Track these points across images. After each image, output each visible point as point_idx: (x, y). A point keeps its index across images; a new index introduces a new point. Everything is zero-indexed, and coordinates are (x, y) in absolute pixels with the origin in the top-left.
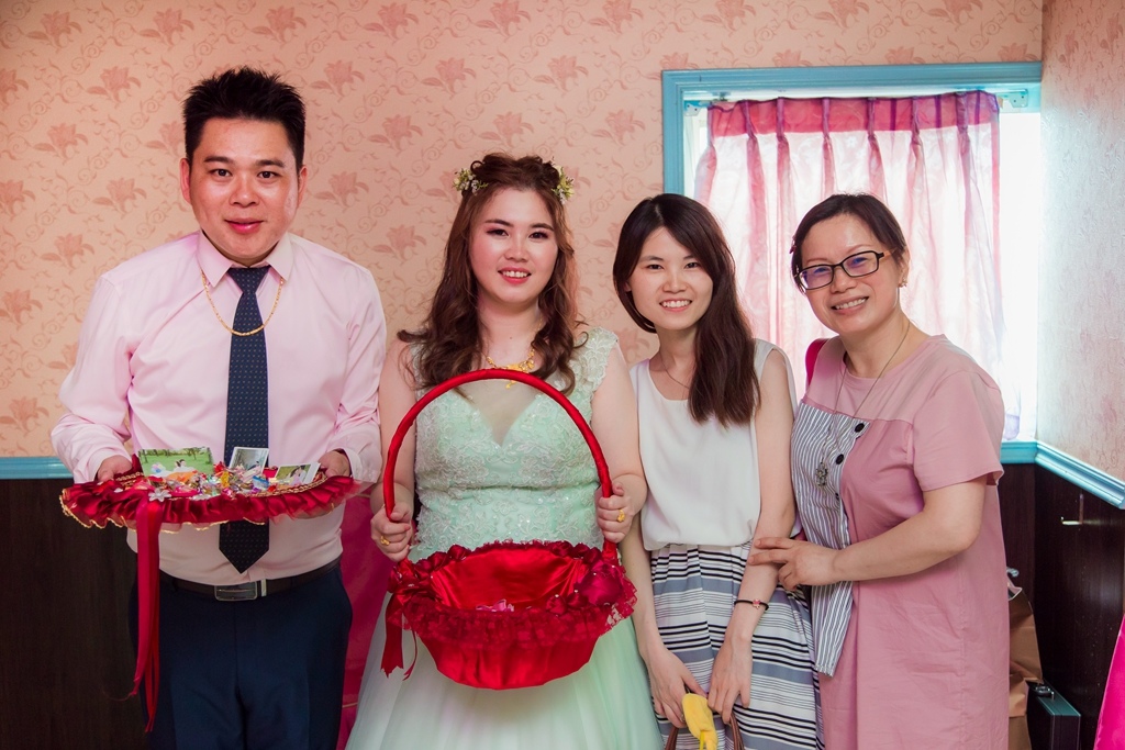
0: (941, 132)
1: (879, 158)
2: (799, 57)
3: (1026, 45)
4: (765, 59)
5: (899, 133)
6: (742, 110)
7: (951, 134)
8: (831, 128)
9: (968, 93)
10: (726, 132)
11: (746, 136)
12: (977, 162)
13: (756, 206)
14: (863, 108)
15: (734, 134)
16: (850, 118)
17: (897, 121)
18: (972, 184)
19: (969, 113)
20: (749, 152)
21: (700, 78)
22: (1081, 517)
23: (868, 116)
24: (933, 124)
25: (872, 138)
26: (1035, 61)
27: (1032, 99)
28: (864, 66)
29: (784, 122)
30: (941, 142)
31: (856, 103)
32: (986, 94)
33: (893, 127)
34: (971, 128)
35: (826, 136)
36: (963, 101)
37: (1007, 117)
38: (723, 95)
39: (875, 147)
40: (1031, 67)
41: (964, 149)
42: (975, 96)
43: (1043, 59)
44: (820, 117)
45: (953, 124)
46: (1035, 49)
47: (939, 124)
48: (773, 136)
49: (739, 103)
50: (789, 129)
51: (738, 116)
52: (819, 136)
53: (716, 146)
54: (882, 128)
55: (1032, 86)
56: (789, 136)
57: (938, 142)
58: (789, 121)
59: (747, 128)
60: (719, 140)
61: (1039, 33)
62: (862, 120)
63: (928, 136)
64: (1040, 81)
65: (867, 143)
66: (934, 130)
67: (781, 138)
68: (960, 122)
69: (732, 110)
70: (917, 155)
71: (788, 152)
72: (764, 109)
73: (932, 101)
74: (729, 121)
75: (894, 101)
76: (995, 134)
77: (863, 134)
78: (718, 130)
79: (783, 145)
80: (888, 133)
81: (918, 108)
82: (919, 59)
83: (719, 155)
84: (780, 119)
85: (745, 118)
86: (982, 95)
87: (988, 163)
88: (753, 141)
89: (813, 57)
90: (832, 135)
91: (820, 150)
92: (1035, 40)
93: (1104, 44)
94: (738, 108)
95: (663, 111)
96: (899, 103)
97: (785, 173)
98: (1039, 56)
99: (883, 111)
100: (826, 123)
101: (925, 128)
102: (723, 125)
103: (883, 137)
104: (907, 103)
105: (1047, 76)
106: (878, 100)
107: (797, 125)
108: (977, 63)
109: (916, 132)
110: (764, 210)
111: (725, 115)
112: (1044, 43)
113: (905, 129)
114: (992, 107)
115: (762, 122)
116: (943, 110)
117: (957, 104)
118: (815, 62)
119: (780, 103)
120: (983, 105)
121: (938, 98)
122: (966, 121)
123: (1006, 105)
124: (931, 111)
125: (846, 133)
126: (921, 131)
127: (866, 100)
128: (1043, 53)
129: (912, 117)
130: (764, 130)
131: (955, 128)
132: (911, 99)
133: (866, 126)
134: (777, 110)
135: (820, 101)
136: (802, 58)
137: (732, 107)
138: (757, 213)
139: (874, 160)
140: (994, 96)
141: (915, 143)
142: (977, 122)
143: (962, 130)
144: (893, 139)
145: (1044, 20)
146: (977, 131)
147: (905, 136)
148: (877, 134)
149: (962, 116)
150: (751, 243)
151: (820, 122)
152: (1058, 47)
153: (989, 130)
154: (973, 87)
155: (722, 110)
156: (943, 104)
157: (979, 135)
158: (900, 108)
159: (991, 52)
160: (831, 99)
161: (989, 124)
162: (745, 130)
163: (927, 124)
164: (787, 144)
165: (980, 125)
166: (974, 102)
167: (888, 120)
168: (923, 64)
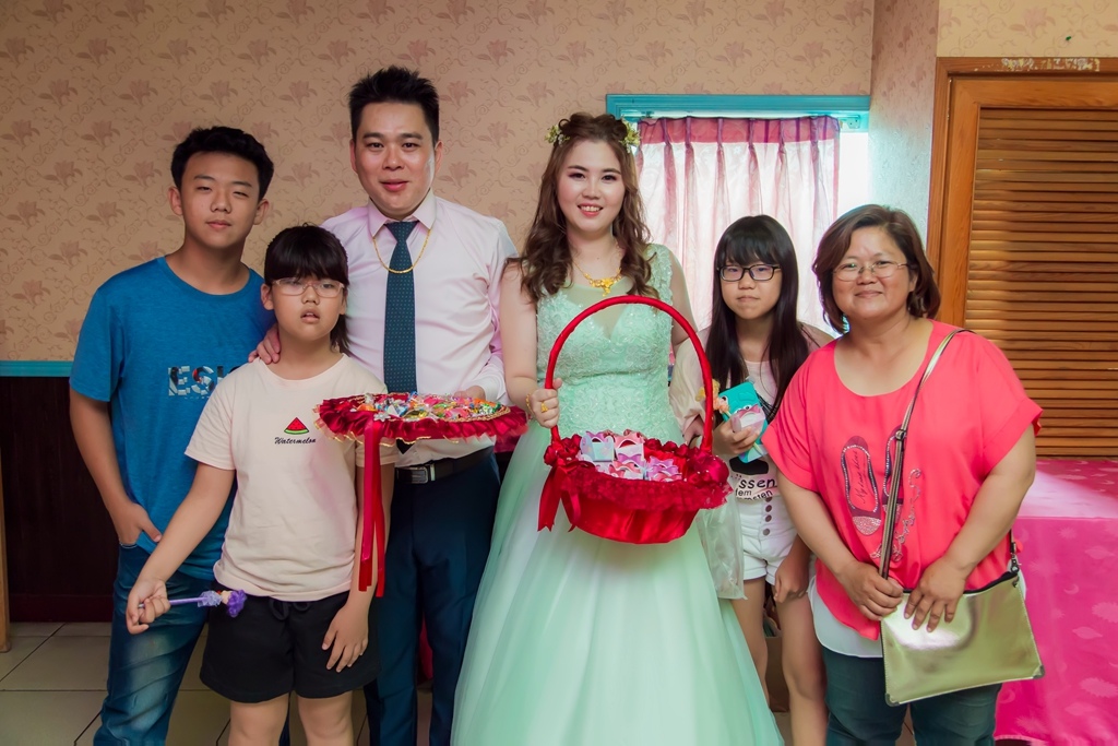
0: (799, 145)
1: (756, 162)
2: (702, 88)
3: (860, 84)
4: (679, 89)
5: (770, 145)
6: (662, 125)
7: (806, 146)
8: (723, 140)
9: (819, 117)
10: (650, 141)
11: (664, 144)
12: (823, 167)
13: (670, 193)
14: (746, 126)
15: (656, 142)
16: (738, 132)
17: (769, 135)
18: (820, 183)
19: (819, 132)
20: (665, 155)
21: (633, 101)
23: (749, 132)
24: (794, 139)
25: (751, 147)
26: (866, 95)
27: (863, 123)
28: (747, 96)
29: (690, 134)
30: (799, 151)
31: (741, 122)
32: (832, 118)
33: (766, 141)
34: (820, 143)
35: (720, 146)
36: (815, 123)
37: (845, 135)
38: (649, 113)
39: (753, 154)
40: (865, 101)
41: (815, 157)
42: (824, 119)
43: (871, 94)
44: (716, 132)
45: (807, 139)
46: (866, 88)
47: (798, 139)
48: (683, 144)
49: (660, 119)
50: (694, 139)
51: (659, 129)
52: (715, 145)
53: (643, 150)
54: (759, 141)
55: (862, 113)
56: (694, 145)
57: (798, 152)
58: (694, 134)
59: (665, 138)
60: (645, 146)
61: (869, 75)
62: (745, 134)
63: (790, 147)
64: (869, 109)
65: (748, 151)
66: (794, 143)
67: (688, 145)
68: (812, 137)
69: (654, 124)
70: (782, 160)
71: (693, 156)
72: (677, 124)
73: (794, 122)
74: (652, 132)
75: (767, 121)
76: (837, 147)
77: (745, 145)
78: (645, 138)
79: (690, 151)
80: (763, 144)
81: (784, 126)
82: (785, 92)
83: (645, 156)
84: (688, 132)
85: (664, 131)
86: (828, 119)
87: (831, 168)
88: (669, 148)
89: (712, 88)
90: (724, 144)
91: (716, 155)
92: (866, 80)
93: (913, 84)
94: (659, 123)
96: (771, 123)
97: (691, 171)
98: (869, 93)
99: (759, 129)
100: (720, 136)
101: (788, 142)
102: (648, 136)
103: (759, 147)
104: (776, 123)
105: (873, 107)
106: (757, 120)
107: (700, 137)
108: (825, 96)
109: (782, 144)
110: (675, 197)
111: (650, 128)
112: (872, 83)
113: (775, 142)
114: (835, 127)
115: (675, 134)
116: (801, 128)
117: (811, 124)
118: (714, 92)
119: (689, 120)
120: (829, 126)
121: (798, 120)
122: (817, 137)
123: (845, 126)
124: (793, 129)
125: (734, 144)
126: (786, 144)
127: (748, 120)
128: (872, 90)
129: (779, 133)
130: (677, 140)
131: (809, 142)
132: (779, 121)
133: (748, 139)
134: (686, 126)
135: (716, 119)
136: (705, 88)
137: (655, 122)
138: (670, 198)
139: (753, 163)
140: (837, 120)
141: (781, 152)
142: (825, 138)
143: (814, 144)
144: (766, 148)
145: (873, 65)
146: (824, 144)
147: (774, 147)
148: (755, 145)
149: (814, 134)
150: (666, 220)
151: (715, 135)
152: (882, 86)
153: (833, 144)
154: (822, 112)
155: (648, 124)
156: (801, 124)
157: (825, 147)
158: (772, 126)
159: (836, 88)
160: (724, 118)
161: (833, 140)
162: (663, 139)
163: (790, 140)
164: (692, 150)
165: (827, 141)
166: (823, 123)
167: (763, 135)
168: (788, 95)
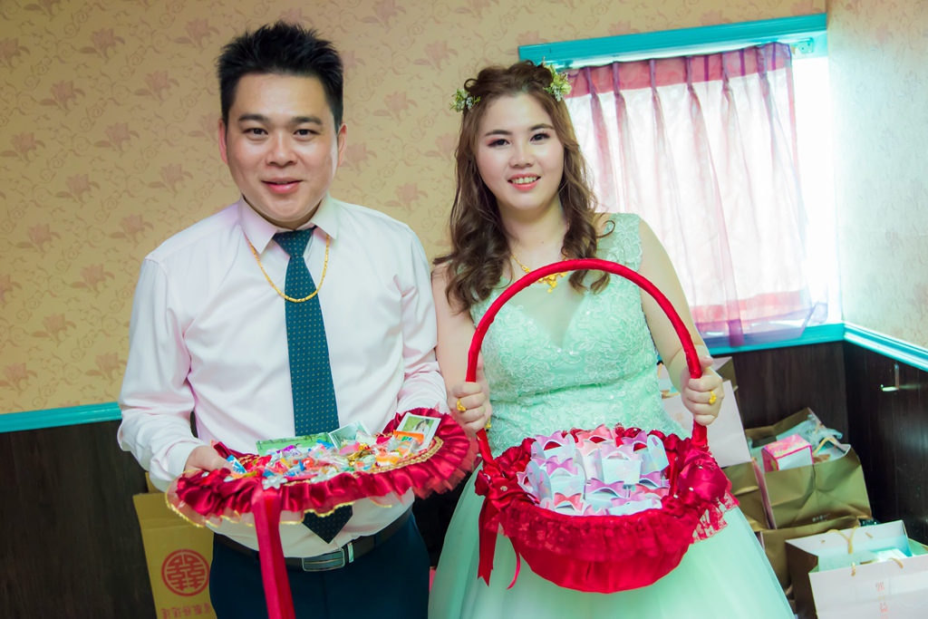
0: (746, 79)
1: (698, 104)
2: (629, 26)
4: (601, 31)
5: (711, 83)
6: (585, 75)
7: (753, 79)
8: (659, 84)
9: (766, 45)
10: (572, 95)
11: (589, 96)
12: (776, 101)
13: (603, 152)
14: (682, 65)
15: (579, 95)
16: (672, 74)
17: (710, 73)
19: (768, 62)
20: (593, 109)
21: (550, 51)
22: (897, 382)
23: (686, 71)
24: (739, 73)
25: (691, 88)
26: (820, 14)
27: (817, 46)
28: (682, 30)
29: (619, 82)
30: (746, 87)
31: (677, 61)
32: (781, 44)
33: (707, 78)
34: (770, 74)
35: (655, 91)
36: (762, 52)
37: (798, 62)
38: (568, 63)
39: (694, 96)
41: (766, 92)
42: (771, 47)
43: (827, 11)
44: (648, 75)
45: (754, 72)
47: (743, 72)
48: (611, 94)
49: (583, 69)
50: (623, 87)
51: (581, 80)
52: (648, 90)
54: (698, 80)
55: (817, 35)
56: (624, 93)
57: (745, 87)
58: (623, 81)
62: (681, 74)
63: (735, 83)
64: (825, 29)
65: (687, 92)
66: (740, 78)
67: (618, 95)
68: (760, 69)
69: (576, 76)
70: (728, 99)
71: (624, 106)
72: (603, 72)
73: (738, 54)
74: (575, 85)
75: (706, 57)
76: (790, 76)
77: (685, 86)
79: (620, 101)
80: (703, 84)
81: (727, 62)
82: (727, 20)
84: (616, 80)
85: (588, 82)
86: (777, 46)
87: (785, 101)
88: (596, 100)
89: (641, 26)
90: (658, 89)
91: (650, 102)
94: (581, 74)
96: (710, 58)
97: (624, 124)
98: (823, 8)
99: (697, 67)
100: (653, 79)
101: (733, 77)
103: (699, 87)
104: (716, 57)
105: (833, 24)
106: (694, 57)
107: (630, 84)
108: (773, 19)
109: (726, 80)
110: (609, 155)
111: (572, 80)
113: (717, 79)
114: (786, 54)
115: (601, 84)
116: (746, 61)
117: (757, 54)
118: (643, 29)
119: (615, 66)
120: (778, 54)
121: (742, 51)
122: (765, 68)
123: (797, 51)
124: (736, 63)
125: (670, 87)
126: (731, 80)
127: (684, 58)
128: (827, 5)
129: (722, 69)
130: (603, 91)
131: (756, 75)
132: (720, 55)
133: (686, 79)
134: (613, 73)
135: (647, 62)
136: (632, 27)
137: (576, 73)
138: (604, 158)
139: (694, 107)
140: (788, 45)
141: (726, 90)
142: (774, 68)
143: (763, 76)
144: (707, 88)
146: (775, 75)
147: (717, 85)
148: (695, 85)
149: (762, 65)
151: (647, 80)
153: (784, 74)
154: (768, 39)
156: (746, 56)
157: (776, 78)
158: (712, 62)
159: (785, 9)
160: (656, 60)
161: (784, 69)
162: (588, 91)
163: (735, 74)
164: (623, 99)
165: (777, 71)
166: (771, 52)
167: (702, 73)
168: (730, 24)
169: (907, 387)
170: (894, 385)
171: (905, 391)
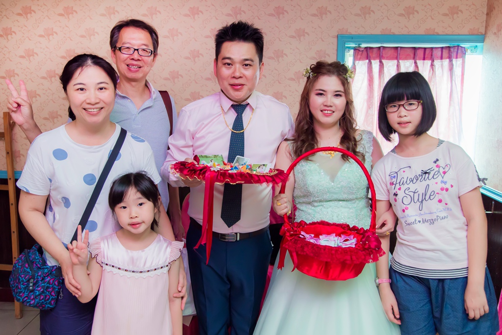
0: (442, 62)
2: (390, 31)
3: (479, 28)
4: (377, 31)
5: (426, 61)
6: (367, 51)
7: (446, 62)
8: (400, 59)
9: (454, 46)
10: (360, 60)
11: (367, 61)
12: (456, 73)
13: (370, 88)
14: (413, 51)
15: (363, 60)
16: (408, 55)
17: (426, 56)
18: (453, 82)
19: (454, 55)
20: (368, 67)
21: (352, 38)
22: (492, 210)
23: (415, 55)
24: (440, 58)
25: (416, 63)
26: (482, 35)
27: (479, 49)
28: (415, 35)
29: (382, 56)
30: (442, 65)
31: (411, 49)
32: (461, 47)
33: (424, 59)
34: (454, 61)
35: (398, 62)
36: (452, 50)
37: (469, 56)
38: (359, 45)
39: (416, 66)
40: (481, 37)
41: (451, 68)
42: (457, 48)
43: (485, 34)
44: (396, 54)
45: (447, 59)
46: (483, 30)
47: (442, 58)
48: (378, 61)
49: (366, 48)
50: (384, 59)
51: (365, 53)
52: (395, 62)
53: (356, 64)
54: (420, 59)
55: (478, 44)
56: (384, 61)
57: (441, 65)
58: (384, 56)
59: (368, 57)
60: (357, 62)
61: (484, 24)
62: (412, 55)
63: (437, 63)
64: (483, 42)
65: (413, 65)
66: (440, 61)
67: (381, 62)
68: (450, 58)
69: (363, 51)
70: (433, 70)
71: (383, 67)
72: (375, 50)
73: (440, 49)
74: (361, 55)
75: (425, 49)
76: (463, 63)
77: (412, 61)
78: (357, 58)
79: (381, 65)
80: (422, 61)
81: (435, 52)
82: (437, 33)
83: (357, 68)
84: (381, 55)
85: (368, 54)
86: (459, 47)
87: (460, 74)
88: (370, 63)
89: (396, 31)
90: (400, 61)
91: (396, 67)
92: (482, 26)
94: (365, 50)
95: (337, 50)
96: (427, 49)
97: (382, 76)
98: (484, 33)
99: (420, 53)
100: (398, 56)
101: (436, 60)
102: (359, 57)
103: (420, 62)
104: (430, 49)
105: (487, 40)
106: (419, 48)
107: (387, 57)
108: (459, 35)
109: (433, 61)
110: (373, 89)
111: (360, 53)
112: (486, 27)
113: (429, 60)
114: (463, 52)
115: (374, 56)
116: (444, 53)
117: (450, 50)
118: (397, 33)
119: (382, 48)
120: (459, 51)
121: (442, 48)
122: (453, 57)
123: (469, 51)
124: (439, 53)
125: (406, 61)
126: (435, 61)
127: (414, 48)
128: (486, 31)
129: (432, 55)
130: (374, 59)
131: (448, 60)
132: (432, 48)
133: (414, 58)
134: (380, 51)
135: (397, 48)
136: (392, 31)
137: (363, 49)
138: (370, 90)
140: (464, 48)
141: (432, 65)
142: (457, 58)
143: (451, 61)
144: (423, 63)
145: (487, 19)
146: (456, 61)
147: (428, 62)
148: (418, 62)
149: (451, 55)
150: (367, 102)
151: (396, 56)
152: (493, 29)
153: (461, 61)
154: (456, 44)
155: (359, 50)
156: (444, 50)
157: (457, 63)
158: (427, 52)
159: (465, 31)
160: (401, 47)
161: (461, 59)
162: (367, 59)
163: (437, 58)
164: (383, 64)
165: (458, 59)
166: (456, 50)
167: (422, 56)
168: (438, 34)
169: (496, 212)
170: (491, 211)
171: (496, 214)
